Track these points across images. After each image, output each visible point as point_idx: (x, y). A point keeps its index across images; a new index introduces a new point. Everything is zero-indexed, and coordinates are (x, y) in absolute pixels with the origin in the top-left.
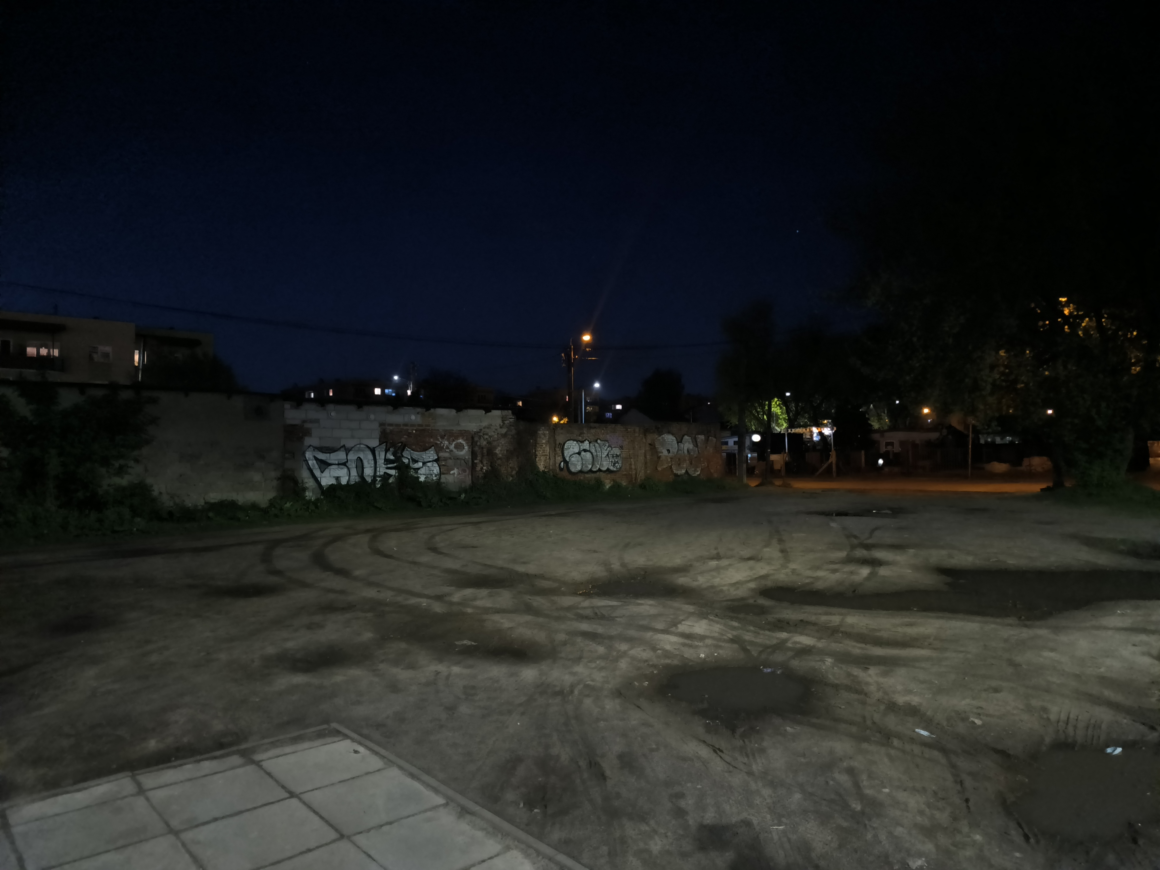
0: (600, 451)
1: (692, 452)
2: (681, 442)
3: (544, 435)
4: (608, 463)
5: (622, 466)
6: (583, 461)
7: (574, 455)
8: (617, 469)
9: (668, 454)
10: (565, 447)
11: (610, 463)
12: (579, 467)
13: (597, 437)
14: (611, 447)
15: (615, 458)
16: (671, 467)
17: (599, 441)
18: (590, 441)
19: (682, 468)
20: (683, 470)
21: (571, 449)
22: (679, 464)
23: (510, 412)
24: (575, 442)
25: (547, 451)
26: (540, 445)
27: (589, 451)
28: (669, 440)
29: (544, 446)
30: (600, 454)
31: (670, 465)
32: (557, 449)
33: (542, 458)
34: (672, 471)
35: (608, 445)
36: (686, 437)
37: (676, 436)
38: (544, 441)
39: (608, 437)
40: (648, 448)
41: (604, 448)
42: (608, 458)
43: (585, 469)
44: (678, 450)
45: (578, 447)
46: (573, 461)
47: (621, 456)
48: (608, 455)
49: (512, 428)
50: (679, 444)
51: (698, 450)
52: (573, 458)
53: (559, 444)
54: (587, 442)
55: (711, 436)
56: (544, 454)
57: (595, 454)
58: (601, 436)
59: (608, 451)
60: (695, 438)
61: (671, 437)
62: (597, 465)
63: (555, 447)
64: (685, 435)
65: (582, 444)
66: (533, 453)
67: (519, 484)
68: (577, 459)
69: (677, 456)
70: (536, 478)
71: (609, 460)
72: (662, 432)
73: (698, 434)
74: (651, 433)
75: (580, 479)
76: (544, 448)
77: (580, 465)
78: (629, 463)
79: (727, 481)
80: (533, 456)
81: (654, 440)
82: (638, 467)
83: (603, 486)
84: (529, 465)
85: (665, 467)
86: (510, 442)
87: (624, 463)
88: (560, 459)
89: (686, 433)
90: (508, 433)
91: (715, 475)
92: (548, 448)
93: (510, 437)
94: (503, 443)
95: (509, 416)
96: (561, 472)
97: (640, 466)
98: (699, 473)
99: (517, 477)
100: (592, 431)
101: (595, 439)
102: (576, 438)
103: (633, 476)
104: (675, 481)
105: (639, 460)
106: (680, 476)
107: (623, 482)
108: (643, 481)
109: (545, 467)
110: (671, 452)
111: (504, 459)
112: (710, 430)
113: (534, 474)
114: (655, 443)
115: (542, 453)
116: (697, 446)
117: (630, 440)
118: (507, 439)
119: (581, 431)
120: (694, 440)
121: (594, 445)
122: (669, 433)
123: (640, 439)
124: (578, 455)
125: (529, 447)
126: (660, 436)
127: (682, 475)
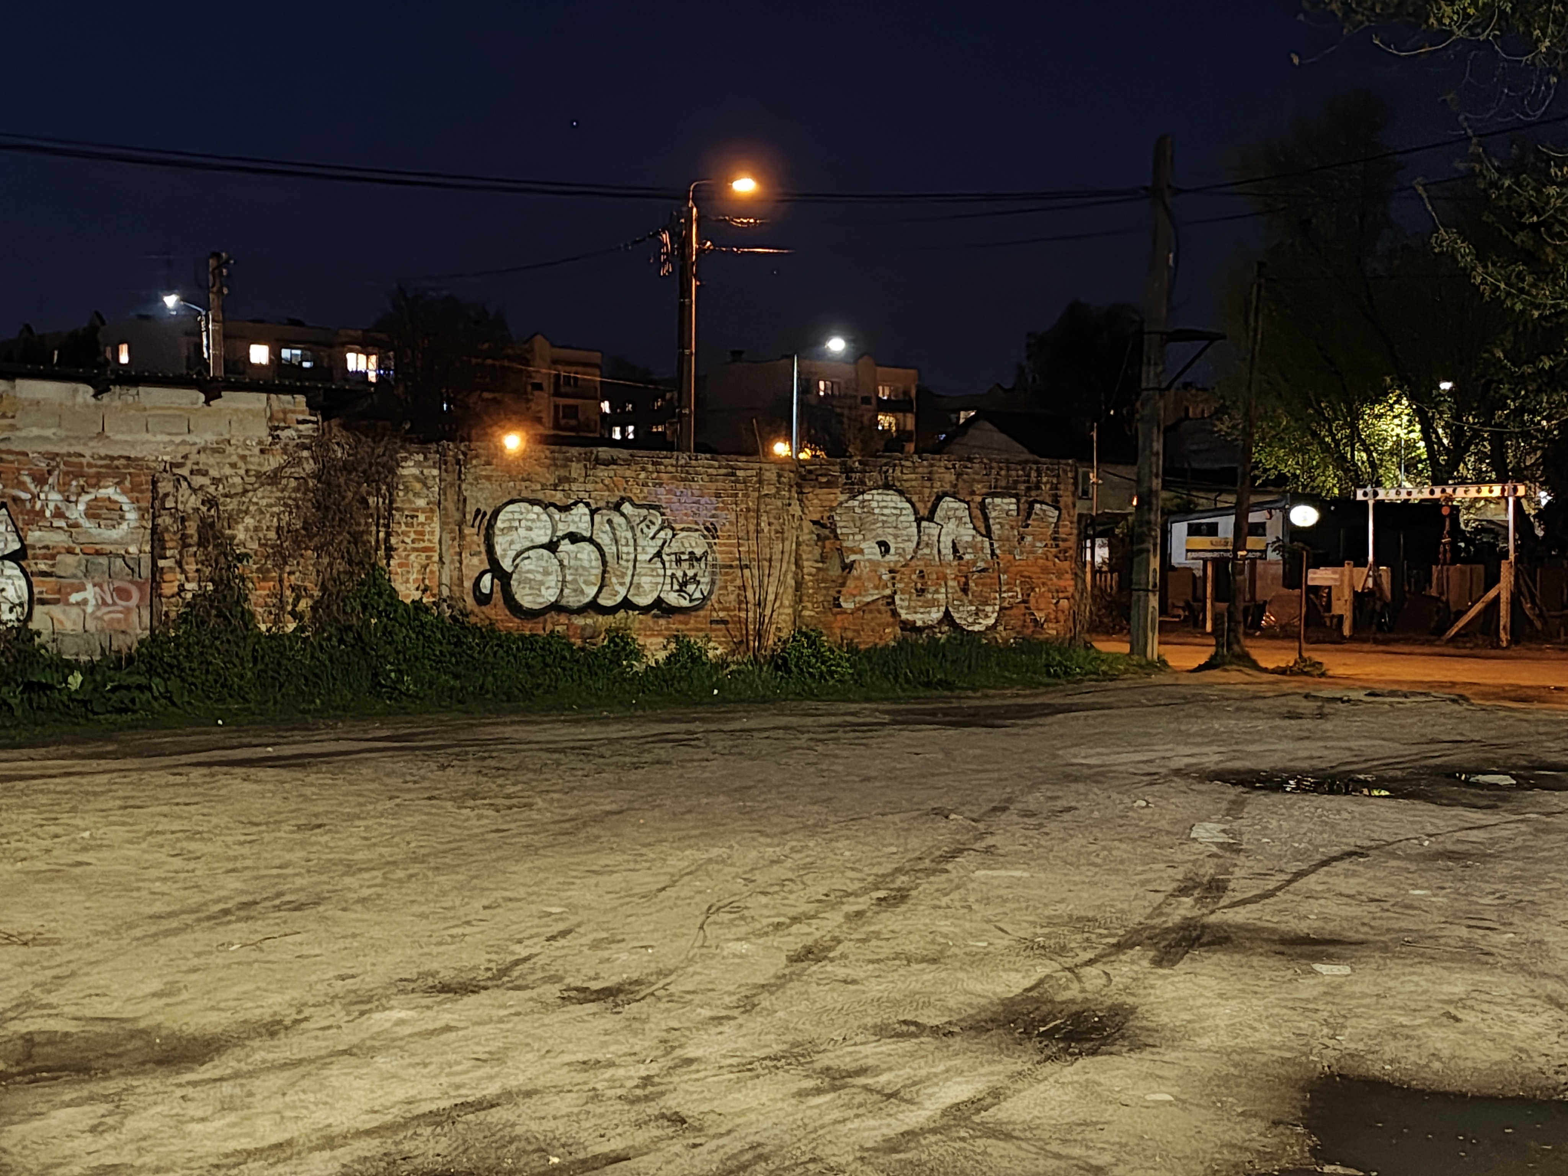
0: (631, 542)
1: (970, 551)
2: (931, 519)
3: (423, 480)
4: (661, 580)
5: (711, 592)
6: (567, 572)
7: (531, 553)
8: (691, 601)
9: (879, 557)
10: (499, 524)
11: (668, 580)
12: (551, 591)
13: (623, 494)
14: (673, 529)
15: (685, 565)
16: (890, 600)
17: (627, 508)
18: (593, 507)
19: (934, 603)
20: (935, 609)
21: (522, 531)
22: (921, 592)
23: (301, 399)
24: (537, 509)
25: (432, 533)
26: (407, 513)
27: (591, 540)
28: (886, 511)
29: (422, 518)
30: (632, 549)
31: (888, 592)
32: (470, 530)
33: (412, 557)
34: (895, 613)
35: (663, 521)
36: (948, 503)
37: (915, 498)
38: (421, 503)
39: (662, 496)
40: (808, 533)
41: (646, 530)
42: (660, 565)
43: (572, 600)
44: (918, 544)
45: (549, 524)
46: (529, 571)
47: (710, 558)
48: (659, 554)
49: (305, 454)
50: (924, 524)
51: (992, 545)
52: (526, 562)
53: (478, 511)
54: (582, 509)
55: (1041, 503)
56: (422, 545)
57: (610, 550)
58: (636, 492)
59: (660, 543)
60: (983, 507)
61: (893, 500)
62: (618, 588)
63: (461, 524)
64: (946, 494)
65: (563, 515)
66: (377, 541)
67: (321, 646)
68: (544, 564)
69: (912, 563)
70: (385, 627)
71: (661, 572)
72: (863, 483)
73: (994, 495)
74: (822, 486)
75: (552, 631)
76: (423, 524)
77: (553, 584)
78: (739, 582)
79: (1088, 647)
80: (377, 550)
81: (832, 509)
82: (771, 597)
83: (638, 654)
84: (362, 583)
85: (869, 599)
86: (290, 502)
87: (719, 584)
88: (478, 563)
89: (948, 488)
90: (288, 471)
91: (1051, 631)
92: (436, 526)
93: (293, 483)
94: (264, 502)
95: (302, 412)
96: (483, 608)
97: (777, 594)
98: (991, 621)
99: (314, 619)
100: (602, 472)
101: (615, 500)
102: (540, 496)
103: (751, 627)
104: (902, 644)
105: (775, 572)
106: (920, 630)
107: (711, 644)
108: (785, 642)
109: (424, 591)
110: (892, 551)
111: (267, 557)
112: (1039, 482)
113: (380, 613)
114: (837, 518)
115: (413, 542)
116: (988, 534)
117: (744, 506)
118: (282, 491)
119: (562, 473)
120: (977, 512)
121: (610, 522)
122: (887, 486)
123: (779, 503)
124: (545, 552)
125: (363, 521)
126: (853, 498)
127: (931, 627)
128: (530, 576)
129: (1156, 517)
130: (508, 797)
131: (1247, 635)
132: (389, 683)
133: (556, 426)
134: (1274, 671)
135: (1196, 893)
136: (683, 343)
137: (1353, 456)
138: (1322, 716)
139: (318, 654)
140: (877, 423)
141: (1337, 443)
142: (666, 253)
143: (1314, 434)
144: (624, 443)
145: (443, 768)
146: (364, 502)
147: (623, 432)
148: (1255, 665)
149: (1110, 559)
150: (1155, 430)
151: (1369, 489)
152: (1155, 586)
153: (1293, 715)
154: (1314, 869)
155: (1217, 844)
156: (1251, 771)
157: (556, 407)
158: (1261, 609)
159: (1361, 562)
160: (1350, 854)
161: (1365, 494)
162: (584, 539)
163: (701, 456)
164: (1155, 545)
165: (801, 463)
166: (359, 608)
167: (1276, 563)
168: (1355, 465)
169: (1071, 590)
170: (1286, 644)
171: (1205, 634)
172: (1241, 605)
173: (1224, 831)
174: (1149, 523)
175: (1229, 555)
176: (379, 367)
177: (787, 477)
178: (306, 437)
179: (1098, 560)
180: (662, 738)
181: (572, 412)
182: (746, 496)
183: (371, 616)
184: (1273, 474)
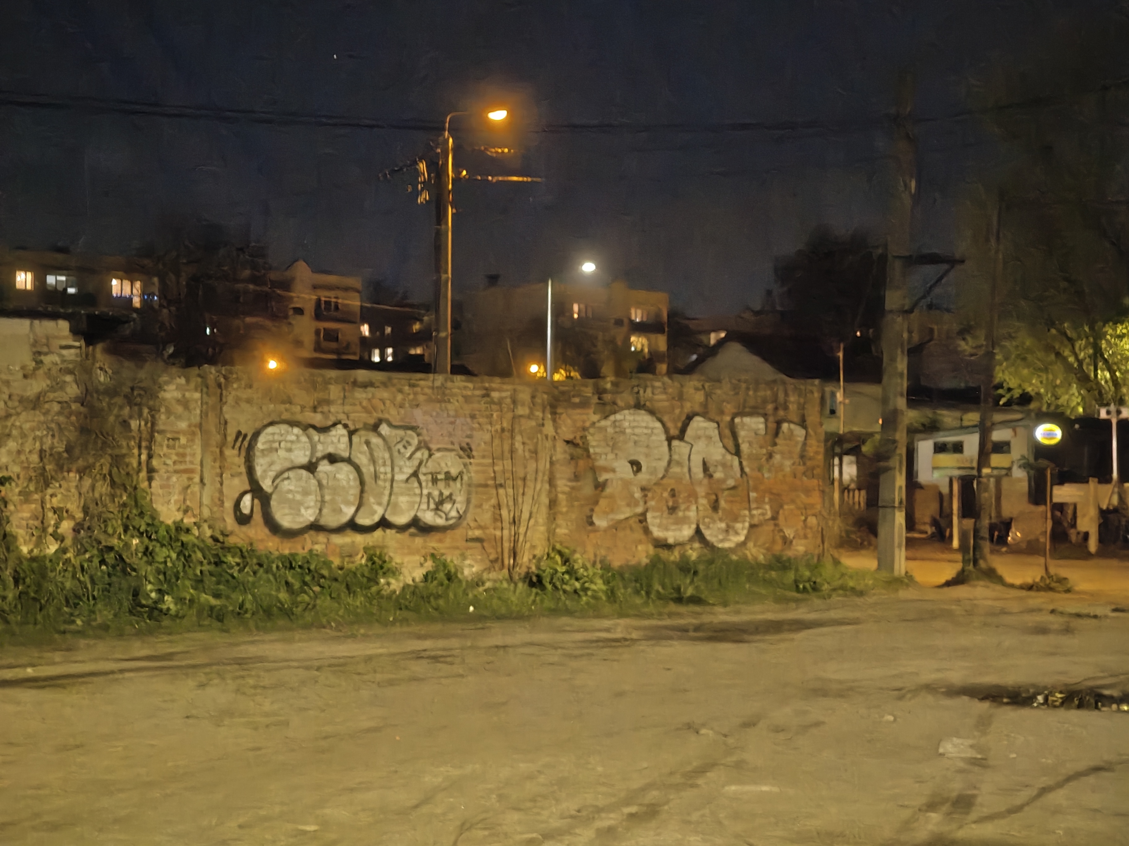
0: (389, 462)
1: (720, 468)
2: (681, 437)
3: (185, 403)
4: (418, 499)
5: (465, 512)
6: (326, 491)
7: (291, 474)
8: (447, 519)
9: (632, 475)
10: (260, 446)
11: (425, 499)
12: (310, 511)
13: (380, 415)
14: (429, 449)
15: (441, 485)
16: (642, 519)
17: (384, 429)
18: (352, 427)
19: (685, 520)
20: (686, 527)
21: (282, 453)
22: (673, 510)
23: (64, 325)
24: (296, 430)
25: (194, 455)
26: (169, 435)
27: (349, 461)
28: (637, 431)
29: (183, 440)
30: (389, 469)
31: (640, 510)
32: (229, 452)
33: (174, 479)
34: (647, 531)
35: (420, 442)
36: (698, 423)
37: (665, 419)
38: (183, 425)
39: (419, 417)
40: (561, 452)
41: (402, 450)
42: (416, 484)
43: (331, 520)
44: (670, 462)
45: (308, 445)
46: (290, 491)
47: (465, 478)
48: (415, 474)
49: (68, 378)
50: (675, 443)
51: (741, 463)
52: (286, 482)
53: (239, 433)
54: (340, 430)
55: (790, 422)
56: (182, 467)
57: (367, 470)
58: (393, 414)
59: (416, 463)
60: (732, 426)
61: (644, 419)
62: (376, 507)
63: (222, 446)
64: (697, 414)
65: (322, 437)
66: (140, 463)
67: (82, 567)
68: (303, 484)
69: (665, 481)
70: (147, 548)
71: (418, 491)
72: (614, 403)
73: (741, 414)
74: (575, 406)
75: (311, 551)
76: (184, 447)
77: (312, 504)
78: (493, 501)
79: (837, 563)
80: (139, 471)
81: (584, 429)
82: (525, 515)
83: (394, 572)
84: (124, 505)
85: (622, 517)
86: (53, 425)
87: (474, 501)
88: (240, 483)
89: (697, 408)
90: (51, 395)
91: (800, 548)
92: (197, 448)
93: (56, 407)
94: (27, 426)
95: (65, 338)
96: (244, 528)
97: (531, 514)
98: (742, 538)
99: (76, 540)
100: (360, 394)
101: (372, 421)
102: (299, 417)
103: (506, 545)
104: (655, 563)
105: (529, 492)
106: (669, 547)
107: (468, 562)
108: (540, 560)
109: (186, 512)
110: (644, 469)
111: (30, 479)
112: (786, 402)
113: (142, 534)
114: (589, 438)
115: (175, 463)
116: (738, 453)
117: (498, 427)
118: (45, 414)
119: (321, 395)
120: (727, 432)
121: (368, 443)
122: (638, 406)
123: (533, 423)
124: (304, 473)
125: (124, 444)
126: (606, 417)
127: (681, 544)
128: (290, 496)
129: (901, 436)
130: (266, 715)
131: (992, 552)
132: (150, 602)
133: (318, 348)
134: (1022, 587)
135: (946, 808)
136: (438, 267)
137: (1096, 375)
138: (1067, 630)
139: (79, 575)
140: (630, 345)
141: (1080, 362)
142: (424, 183)
143: (1058, 354)
144: (383, 366)
145: (202, 686)
146: (125, 424)
147: (382, 355)
148: (1000, 580)
149: (858, 476)
150: (899, 351)
151: (1112, 408)
152: (901, 502)
153: (1042, 630)
154: (1060, 785)
155: (963, 759)
156: (998, 687)
157: (317, 332)
158: (1007, 525)
159: (1105, 478)
160: (1097, 769)
161: (1108, 413)
162: (343, 460)
163: (459, 378)
164: (901, 463)
165: (555, 385)
166: (121, 530)
167: (1020, 480)
168: (1098, 384)
169: (819, 507)
170: (1030, 559)
171: (951, 550)
172: (985, 522)
173: (972, 746)
174: (894, 442)
175: (975, 472)
176: (143, 294)
177: (543, 398)
178: (70, 362)
179: (846, 477)
180: (418, 656)
181: (331, 336)
182: (501, 418)
183: (133, 537)
184: (1017, 393)
